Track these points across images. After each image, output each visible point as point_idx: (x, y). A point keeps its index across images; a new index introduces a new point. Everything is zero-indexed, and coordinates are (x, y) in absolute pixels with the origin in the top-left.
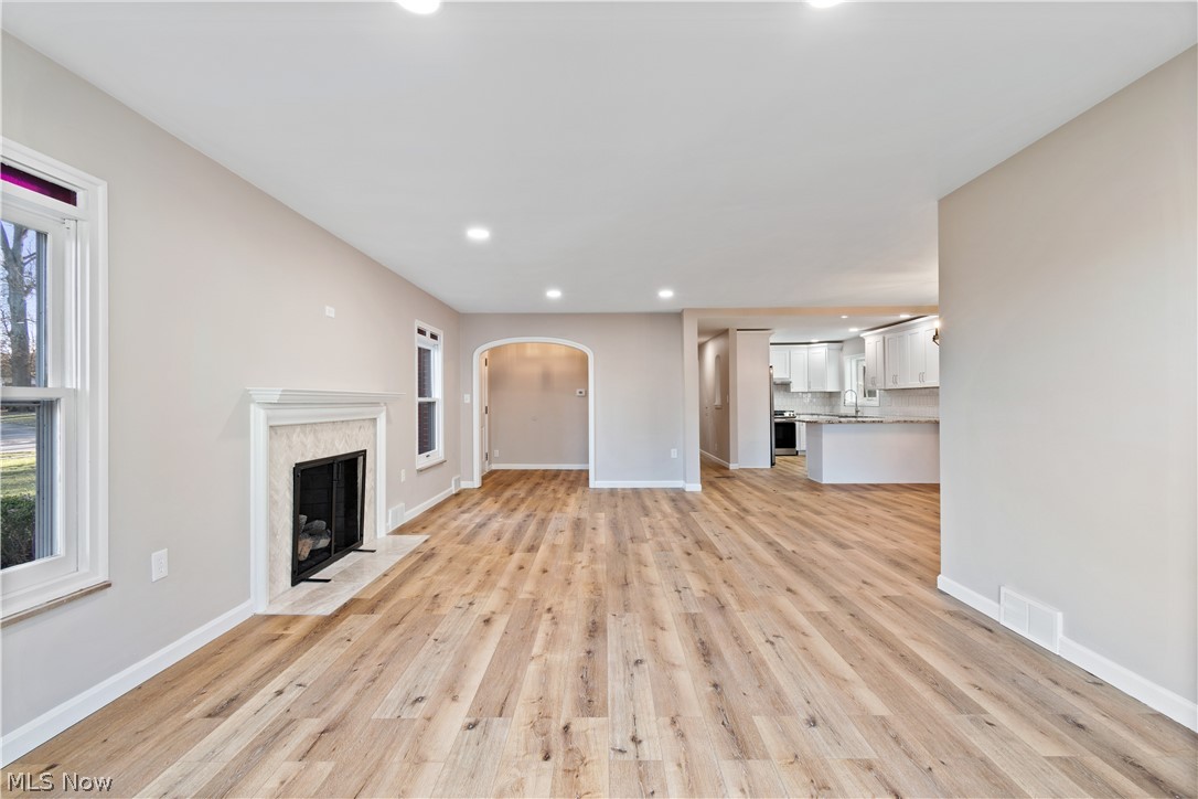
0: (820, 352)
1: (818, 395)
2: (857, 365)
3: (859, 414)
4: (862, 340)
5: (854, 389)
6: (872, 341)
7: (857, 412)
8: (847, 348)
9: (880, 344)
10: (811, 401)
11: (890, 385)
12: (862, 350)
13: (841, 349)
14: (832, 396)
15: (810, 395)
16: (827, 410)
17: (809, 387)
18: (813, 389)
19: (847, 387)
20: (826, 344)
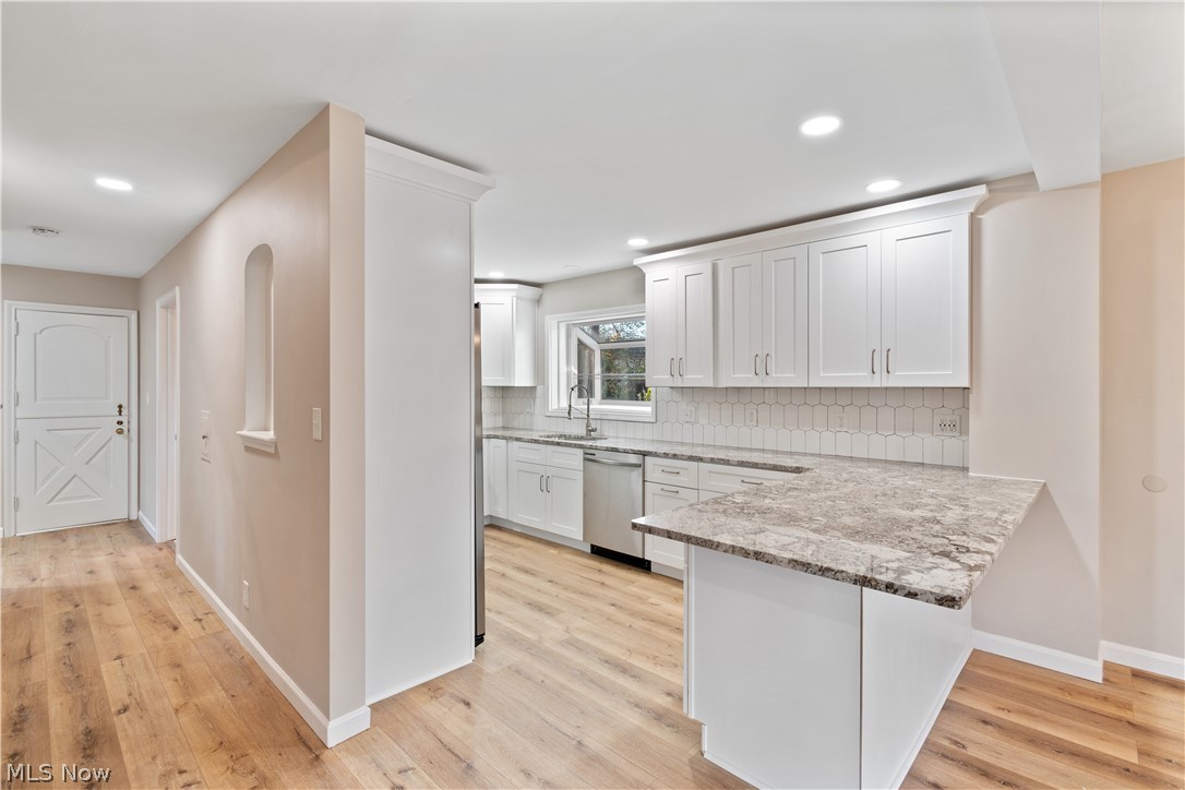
0: (503, 299)
4: (633, 273)
6: (670, 274)
7: (590, 432)
8: (550, 298)
16: (499, 421)
20: (515, 286)
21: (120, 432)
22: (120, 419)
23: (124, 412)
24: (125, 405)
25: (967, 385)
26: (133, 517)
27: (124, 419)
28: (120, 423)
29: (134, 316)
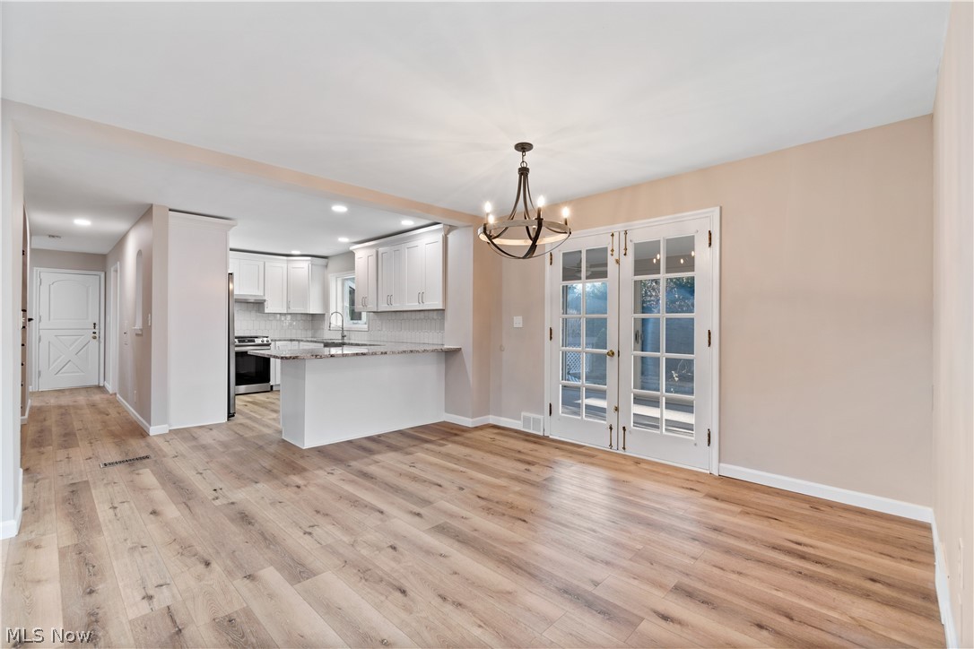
0: (303, 266)
1: (299, 318)
2: (343, 285)
3: (346, 341)
4: (351, 254)
5: (340, 310)
6: (363, 255)
7: (343, 337)
8: (333, 264)
9: (373, 260)
10: (291, 324)
11: (383, 307)
12: (352, 267)
13: (326, 266)
14: (315, 320)
15: (289, 317)
16: (309, 333)
17: (288, 307)
18: (294, 310)
19: (332, 309)
20: (309, 258)
21: (95, 338)
22: (94, 331)
23: (97, 327)
24: (97, 323)
25: (441, 307)
26: (101, 385)
27: (97, 331)
28: (94, 333)
29: (103, 275)
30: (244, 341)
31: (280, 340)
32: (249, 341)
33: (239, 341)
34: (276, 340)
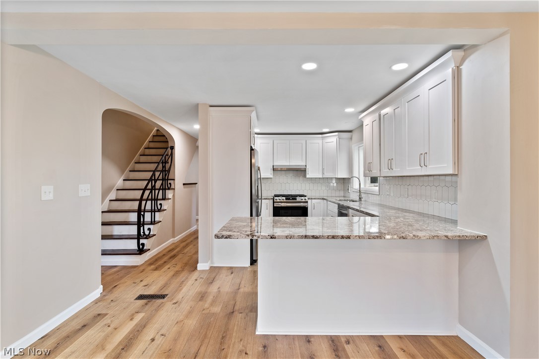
0: (333, 140)
6: (369, 122)
7: (361, 199)
9: (376, 124)
11: (385, 172)
13: (351, 139)
14: (344, 182)
16: (342, 193)
20: (337, 134)
25: (450, 172)
30: (289, 199)
31: (315, 199)
32: (293, 199)
33: (286, 199)
34: (312, 199)
